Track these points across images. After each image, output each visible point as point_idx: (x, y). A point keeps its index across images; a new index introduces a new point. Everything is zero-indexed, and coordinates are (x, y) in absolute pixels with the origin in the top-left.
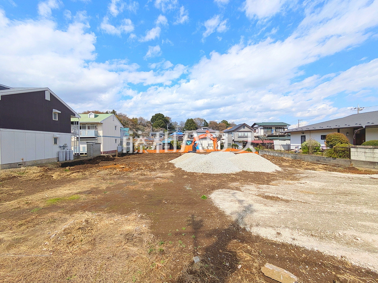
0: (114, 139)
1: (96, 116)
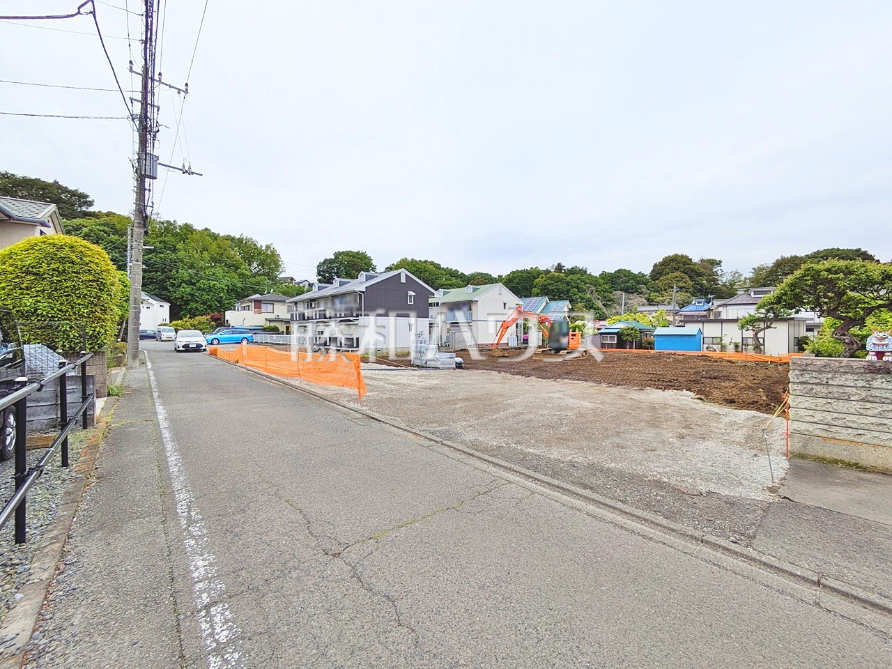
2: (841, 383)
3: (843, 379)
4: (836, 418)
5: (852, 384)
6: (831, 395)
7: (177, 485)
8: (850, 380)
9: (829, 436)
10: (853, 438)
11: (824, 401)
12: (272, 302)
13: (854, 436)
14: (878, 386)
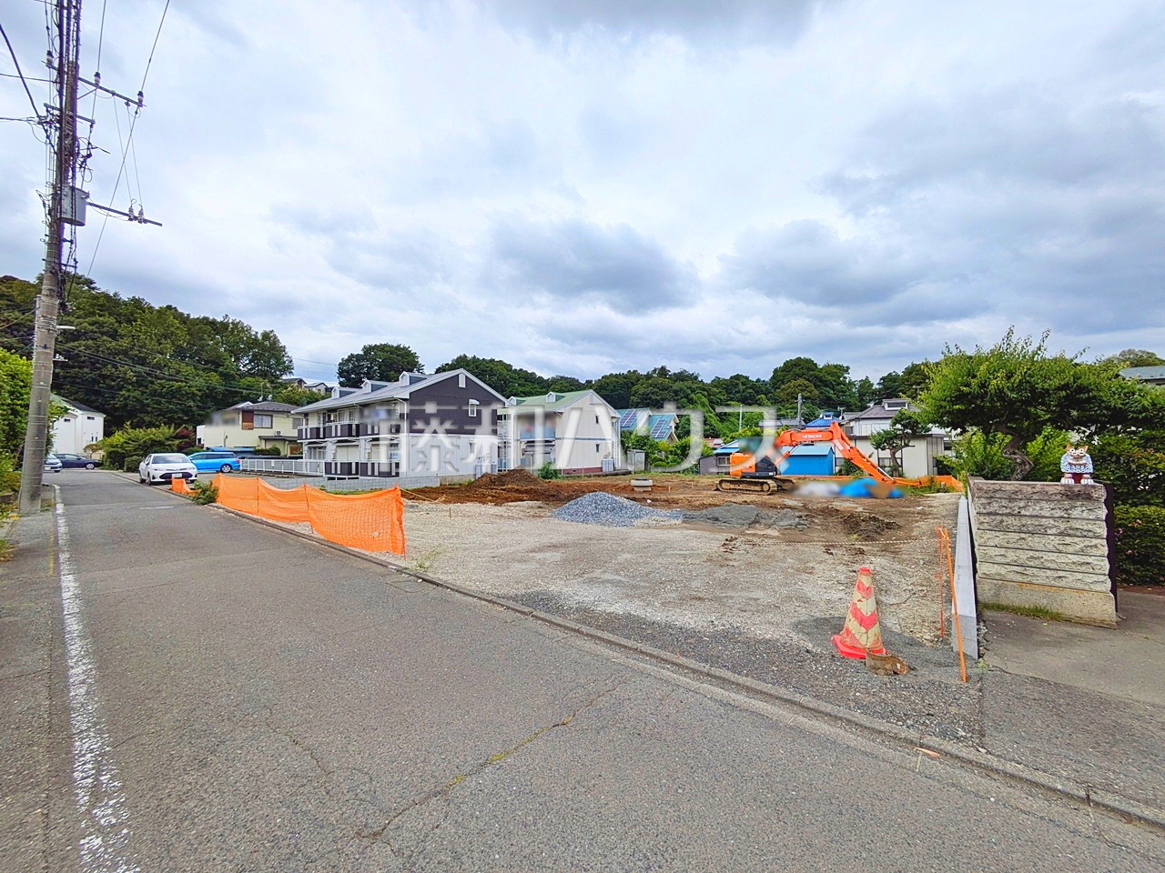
0: (595, 442)
1: (558, 398)
2: (1034, 513)
3: (1037, 508)
4: (1032, 557)
5: (1048, 515)
6: (1024, 529)
7: (80, 722)
8: (1045, 509)
9: (1025, 580)
10: (1053, 582)
11: (1016, 536)
12: (270, 414)
13: (1054, 579)
14: (1078, 516)
